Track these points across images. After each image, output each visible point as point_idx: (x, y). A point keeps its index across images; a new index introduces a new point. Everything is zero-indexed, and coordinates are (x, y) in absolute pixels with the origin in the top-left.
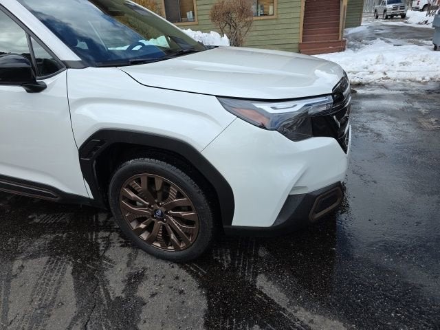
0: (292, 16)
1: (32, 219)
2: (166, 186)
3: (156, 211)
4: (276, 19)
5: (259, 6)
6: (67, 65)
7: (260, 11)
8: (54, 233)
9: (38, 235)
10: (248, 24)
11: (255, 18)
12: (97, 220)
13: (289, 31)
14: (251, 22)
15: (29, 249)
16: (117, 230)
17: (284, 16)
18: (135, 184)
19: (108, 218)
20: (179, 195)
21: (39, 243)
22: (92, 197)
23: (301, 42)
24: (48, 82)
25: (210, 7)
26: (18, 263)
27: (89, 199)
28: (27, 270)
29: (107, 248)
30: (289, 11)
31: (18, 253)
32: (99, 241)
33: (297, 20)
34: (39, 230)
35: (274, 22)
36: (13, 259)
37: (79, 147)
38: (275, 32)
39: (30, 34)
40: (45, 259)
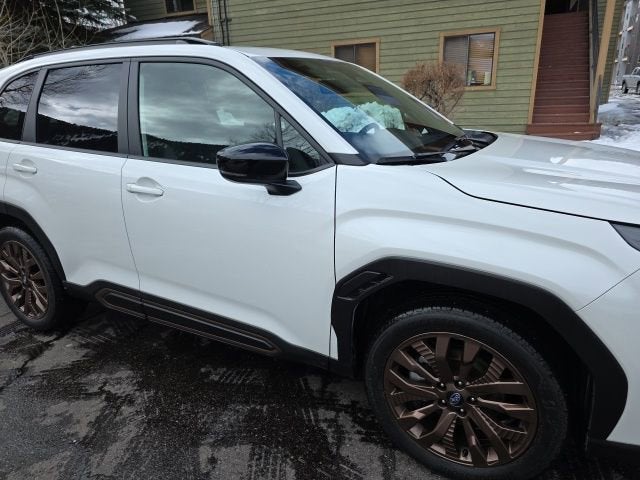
0: (519, 87)
1: (208, 374)
2: (484, 357)
3: (450, 394)
4: (494, 90)
5: (470, 72)
6: (336, 159)
7: (471, 80)
8: (247, 403)
9: (223, 404)
10: (458, 97)
11: (467, 88)
13: (513, 107)
14: (461, 93)
15: (218, 427)
17: (506, 87)
18: (420, 346)
21: (229, 418)
22: (335, 355)
23: (530, 123)
25: (405, 72)
26: (205, 453)
27: (329, 360)
28: (222, 466)
29: (340, 441)
30: (513, 80)
31: (203, 433)
32: (324, 426)
33: (527, 94)
34: (222, 397)
35: (491, 94)
36: (196, 444)
38: (492, 108)
39: (281, 113)
40: (246, 449)
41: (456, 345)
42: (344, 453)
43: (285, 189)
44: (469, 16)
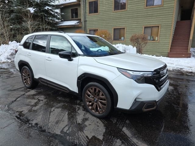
0: (166, 41)
1: (58, 98)
2: (99, 91)
3: (95, 99)
4: (159, 42)
5: (152, 37)
6: (80, 55)
7: (152, 39)
8: (64, 103)
9: (59, 103)
11: (148, 41)
12: (77, 102)
13: (164, 47)
14: (147, 43)
15: (56, 106)
16: (82, 106)
17: (162, 41)
18: (90, 90)
19: (80, 102)
20: (102, 95)
21: (59, 105)
22: (78, 92)
23: (169, 52)
24: (74, 59)
25: (131, 36)
26: (53, 109)
27: (77, 93)
28: (55, 111)
29: (78, 110)
30: (164, 39)
31: (54, 106)
32: (76, 108)
33: (168, 43)
34: (60, 102)
35: (158, 43)
36: (52, 108)
37: (78, 76)
38: (158, 47)
39: (72, 46)
40: (61, 109)
41: (95, 90)
42: (78, 112)
43: (70, 60)
44: (152, 21)
